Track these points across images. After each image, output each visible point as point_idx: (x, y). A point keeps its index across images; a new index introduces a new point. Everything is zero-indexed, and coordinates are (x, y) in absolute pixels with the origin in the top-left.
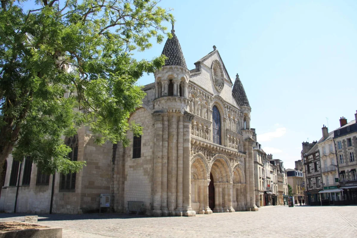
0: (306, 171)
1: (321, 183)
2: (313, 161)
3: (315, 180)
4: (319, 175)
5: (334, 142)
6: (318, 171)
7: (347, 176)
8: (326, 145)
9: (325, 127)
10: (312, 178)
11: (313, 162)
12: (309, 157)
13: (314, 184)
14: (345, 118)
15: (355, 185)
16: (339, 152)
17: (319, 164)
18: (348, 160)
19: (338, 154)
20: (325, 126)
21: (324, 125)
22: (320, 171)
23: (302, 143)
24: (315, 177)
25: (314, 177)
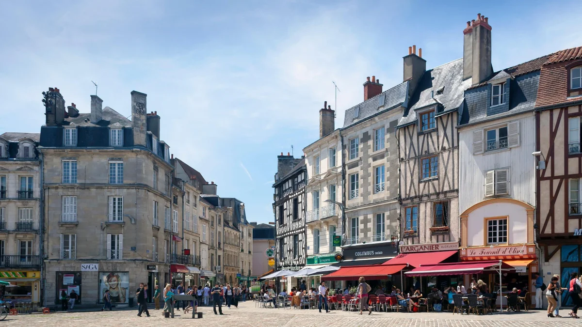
0: (276, 220)
1: (303, 248)
2: (291, 195)
3: (292, 243)
4: (300, 229)
5: (342, 141)
6: (299, 220)
7: (362, 231)
8: (322, 150)
9: (328, 108)
10: (287, 236)
11: (291, 198)
12: (285, 187)
13: (290, 251)
14: (378, 80)
15: (376, 253)
16: (349, 168)
17: (303, 201)
18: (370, 189)
19: (349, 172)
20: (329, 106)
21: (326, 102)
22: (303, 219)
23: (279, 157)
24: (292, 235)
25: (290, 235)
